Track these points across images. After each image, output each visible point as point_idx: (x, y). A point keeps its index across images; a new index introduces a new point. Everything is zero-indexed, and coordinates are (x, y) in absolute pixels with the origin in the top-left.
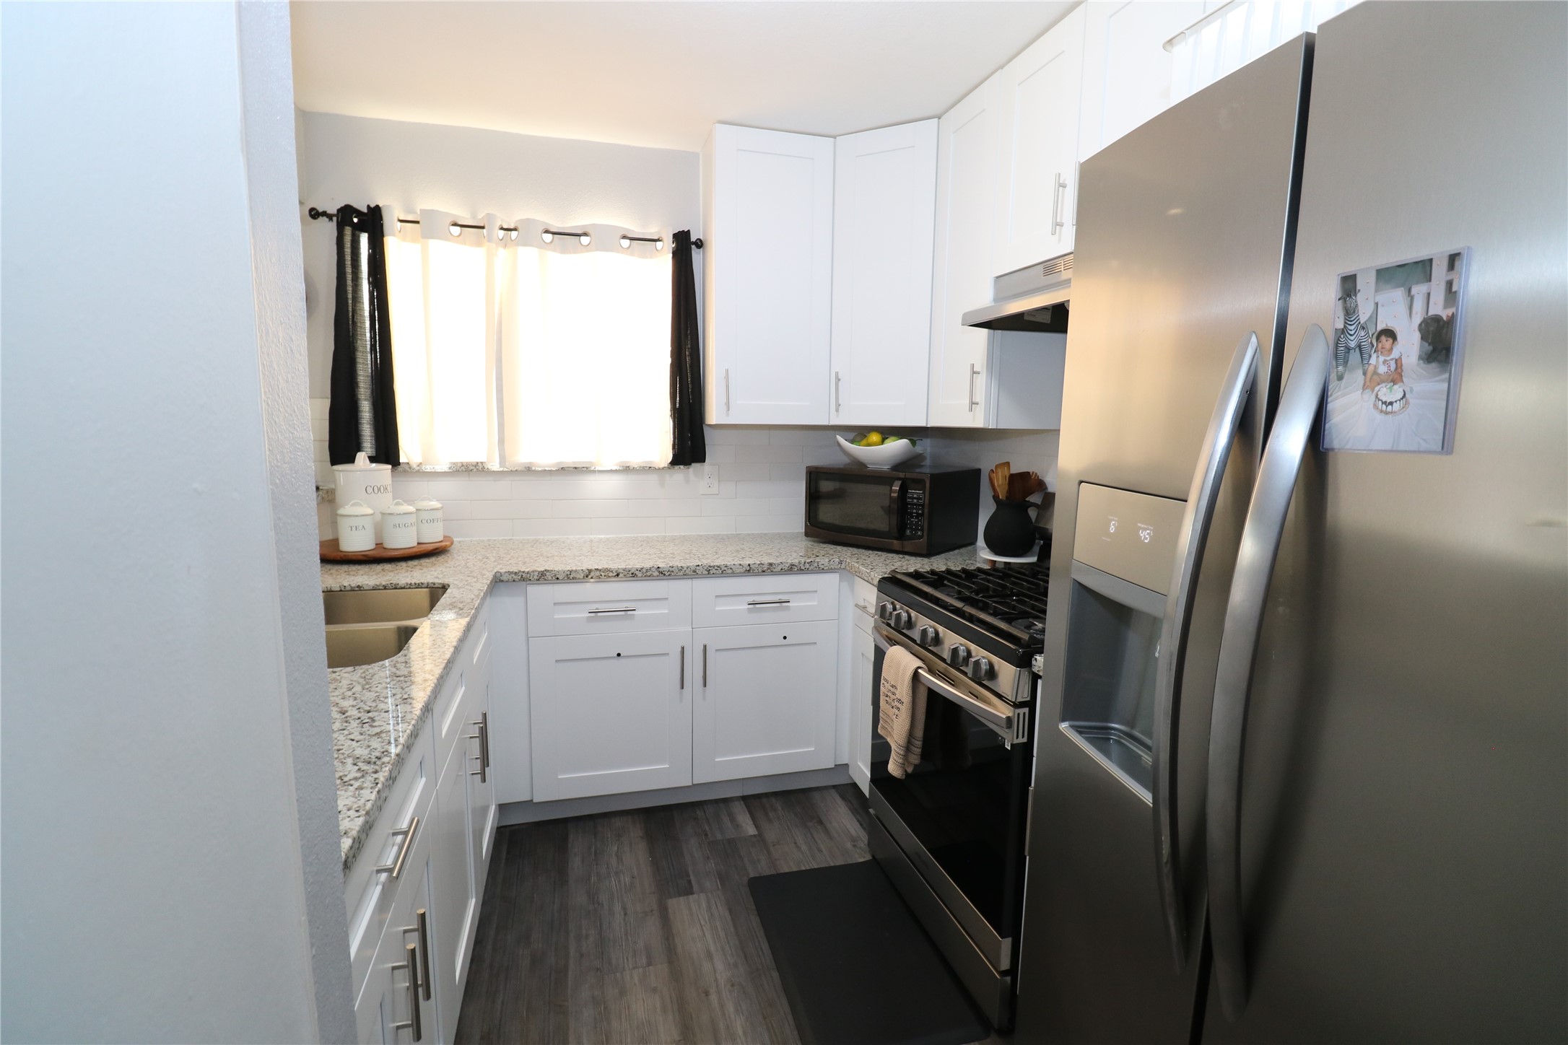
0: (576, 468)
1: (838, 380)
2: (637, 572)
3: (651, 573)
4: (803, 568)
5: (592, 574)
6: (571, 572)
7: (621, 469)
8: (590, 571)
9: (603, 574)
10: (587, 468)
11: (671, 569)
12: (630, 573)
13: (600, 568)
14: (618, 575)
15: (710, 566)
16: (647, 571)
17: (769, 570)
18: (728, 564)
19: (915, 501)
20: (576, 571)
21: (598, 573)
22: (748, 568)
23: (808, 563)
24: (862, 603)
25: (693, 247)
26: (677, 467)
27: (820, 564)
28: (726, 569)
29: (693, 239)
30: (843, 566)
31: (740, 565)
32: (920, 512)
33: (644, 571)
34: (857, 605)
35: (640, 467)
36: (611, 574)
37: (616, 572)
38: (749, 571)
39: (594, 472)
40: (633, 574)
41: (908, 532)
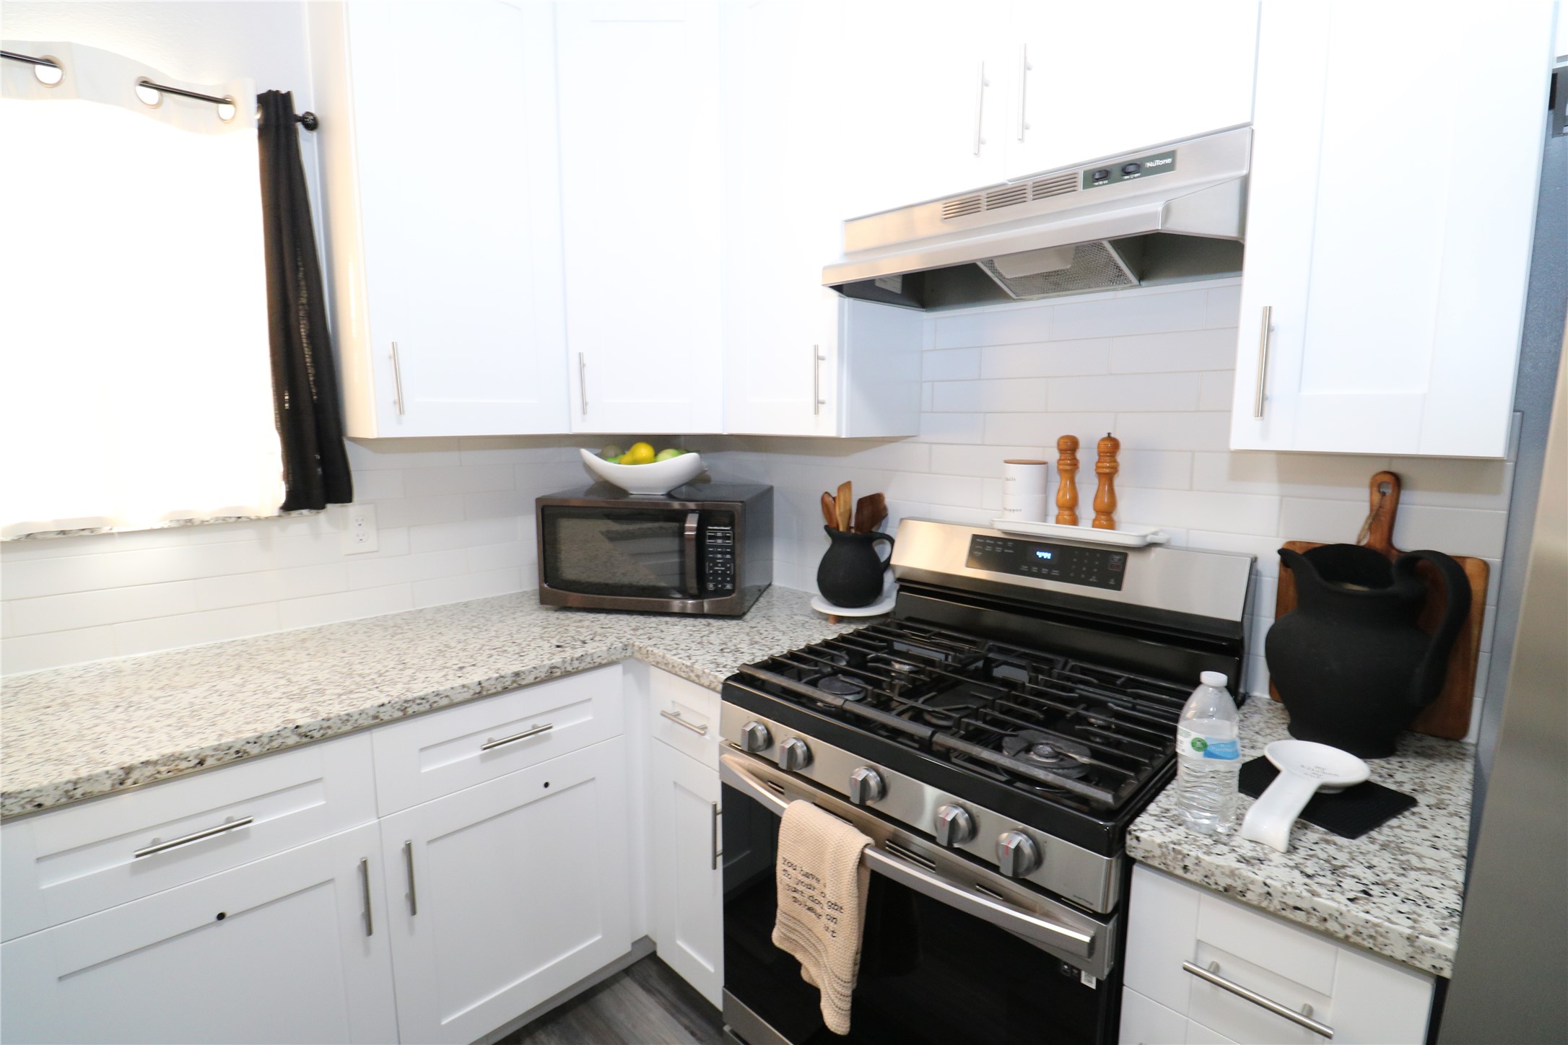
0: (63, 532)
1: (582, 366)
2: (248, 748)
3: (280, 741)
4: (569, 668)
5: (135, 775)
6: (75, 783)
7: (174, 525)
8: (128, 770)
9: (163, 769)
10: (92, 530)
11: (325, 724)
12: (233, 751)
13: (154, 757)
14: (201, 763)
15: (406, 701)
16: (272, 738)
17: (516, 684)
18: (441, 688)
19: (720, 541)
20: (89, 779)
21: (150, 770)
22: (478, 689)
23: (577, 659)
24: (670, 709)
25: (300, 126)
26: (295, 514)
27: (595, 656)
28: (436, 699)
29: (299, 110)
30: (629, 653)
31: (464, 686)
32: (728, 556)
33: (265, 740)
34: (664, 714)
35: (217, 519)
36: (184, 765)
37: (196, 757)
38: (481, 694)
39: (110, 535)
40: (237, 752)
41: (711, 586)
